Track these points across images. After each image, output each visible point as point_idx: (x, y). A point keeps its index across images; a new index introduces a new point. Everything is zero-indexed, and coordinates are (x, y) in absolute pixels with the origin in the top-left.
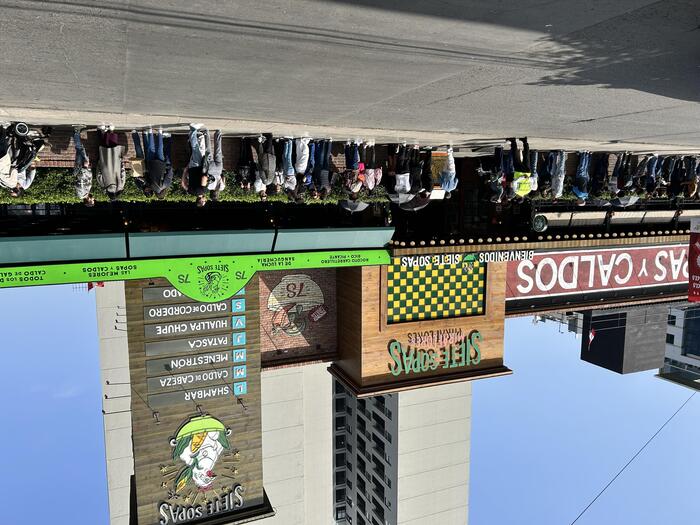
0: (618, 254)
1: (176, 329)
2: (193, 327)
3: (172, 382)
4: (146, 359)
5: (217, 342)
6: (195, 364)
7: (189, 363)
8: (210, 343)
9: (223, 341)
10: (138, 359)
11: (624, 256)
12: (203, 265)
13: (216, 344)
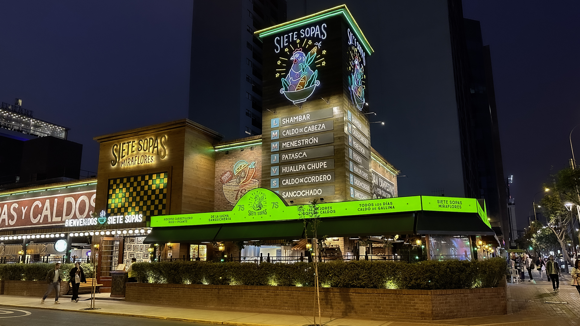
0: (38, 223)
1: (314, 166)
2: (304, 167)
3: (318, 127)
4: (334, 144)
5: (288, 156)
6: (303, 140)
7: (307, 141)
8: (293, 156)
9: (285, 157)
10: (339, 143)
11: (35, 221)
12: (263, 215)
13: (290, 155)
